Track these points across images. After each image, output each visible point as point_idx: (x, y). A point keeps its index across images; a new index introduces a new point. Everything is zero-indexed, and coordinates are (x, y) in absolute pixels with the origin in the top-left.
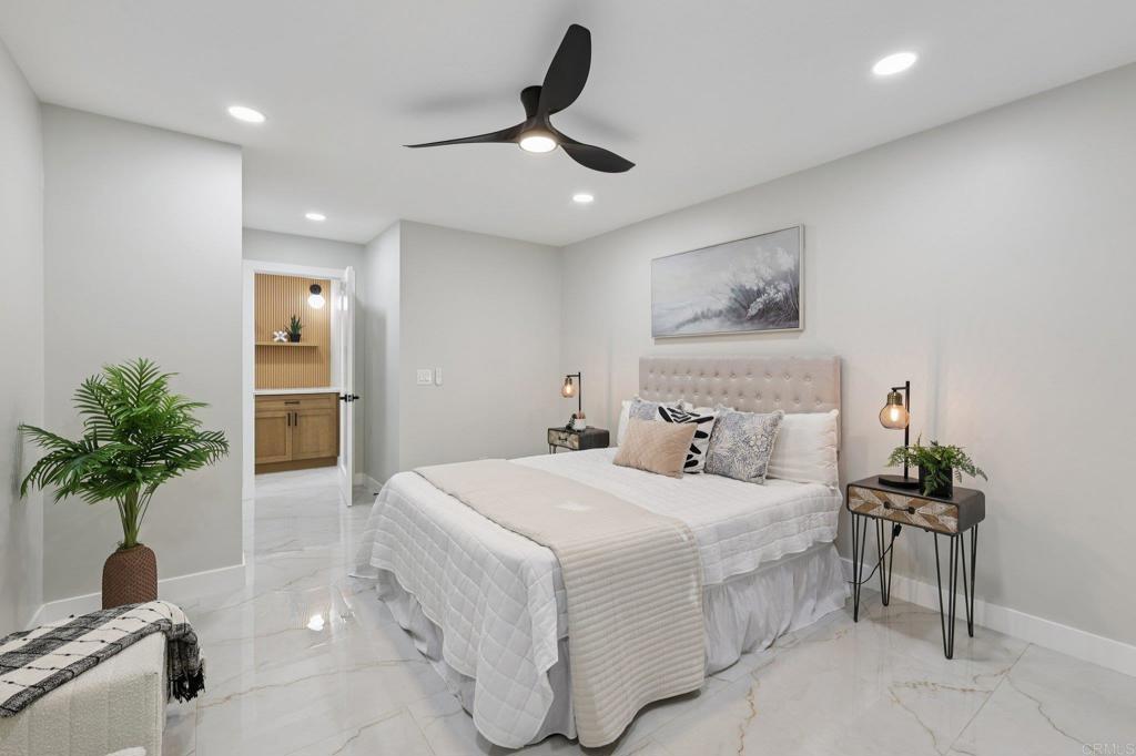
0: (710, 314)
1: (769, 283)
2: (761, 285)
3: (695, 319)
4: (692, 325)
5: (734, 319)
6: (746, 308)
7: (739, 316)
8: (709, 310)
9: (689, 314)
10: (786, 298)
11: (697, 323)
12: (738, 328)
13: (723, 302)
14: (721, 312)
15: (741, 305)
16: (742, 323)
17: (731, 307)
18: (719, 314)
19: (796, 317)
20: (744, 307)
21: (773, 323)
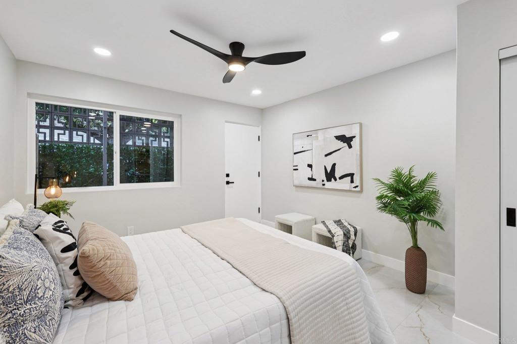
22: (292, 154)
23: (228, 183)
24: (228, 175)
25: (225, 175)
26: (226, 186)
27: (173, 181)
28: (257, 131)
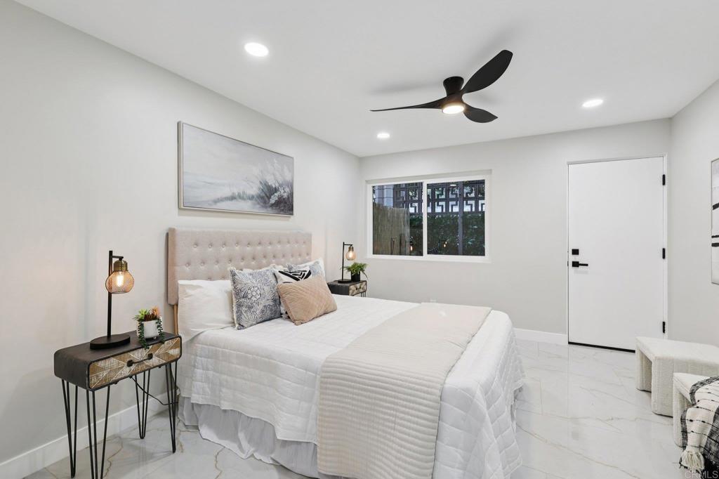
0: (245, 197)
1: (281, 185)
2: (277, 185)
3: (233, 198)
4: (229, 203)
5: (262, 204)
6: (269, 198)
7: (265, 202)
8: (244, 193)
9: (227, 192)
10: (288, 198)
11: (234, 201)
12: (263, 211)
13: (254, 190)
14: (253, 197)
15: (266, 195)
16: (266, 207)
17: (260, 195)
18: (251, 198)
19: (292, 210)
20: (267, 197)
21: (283, 210)
22: (711, 208)
23: (576, 264)
24: (575, 252)
25: (571, 252)
26: (572, 269)
27: (484, 255)
28: (661, 166)
